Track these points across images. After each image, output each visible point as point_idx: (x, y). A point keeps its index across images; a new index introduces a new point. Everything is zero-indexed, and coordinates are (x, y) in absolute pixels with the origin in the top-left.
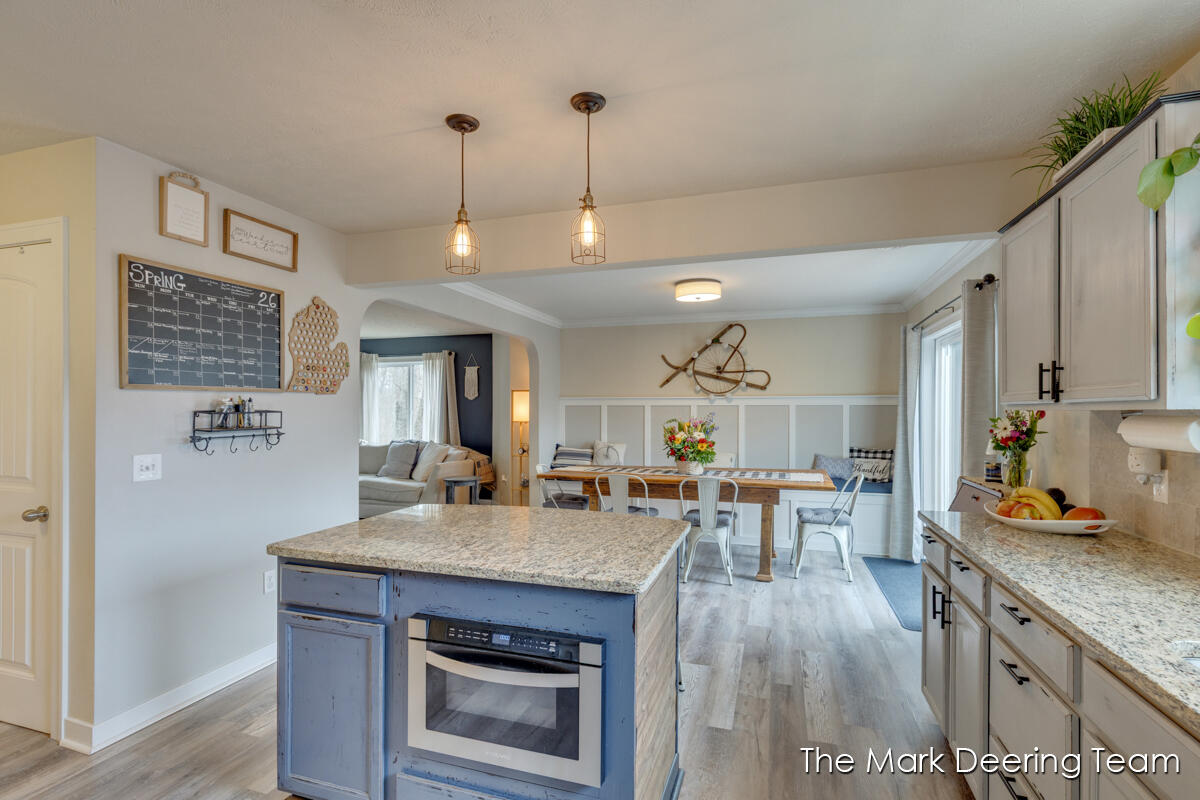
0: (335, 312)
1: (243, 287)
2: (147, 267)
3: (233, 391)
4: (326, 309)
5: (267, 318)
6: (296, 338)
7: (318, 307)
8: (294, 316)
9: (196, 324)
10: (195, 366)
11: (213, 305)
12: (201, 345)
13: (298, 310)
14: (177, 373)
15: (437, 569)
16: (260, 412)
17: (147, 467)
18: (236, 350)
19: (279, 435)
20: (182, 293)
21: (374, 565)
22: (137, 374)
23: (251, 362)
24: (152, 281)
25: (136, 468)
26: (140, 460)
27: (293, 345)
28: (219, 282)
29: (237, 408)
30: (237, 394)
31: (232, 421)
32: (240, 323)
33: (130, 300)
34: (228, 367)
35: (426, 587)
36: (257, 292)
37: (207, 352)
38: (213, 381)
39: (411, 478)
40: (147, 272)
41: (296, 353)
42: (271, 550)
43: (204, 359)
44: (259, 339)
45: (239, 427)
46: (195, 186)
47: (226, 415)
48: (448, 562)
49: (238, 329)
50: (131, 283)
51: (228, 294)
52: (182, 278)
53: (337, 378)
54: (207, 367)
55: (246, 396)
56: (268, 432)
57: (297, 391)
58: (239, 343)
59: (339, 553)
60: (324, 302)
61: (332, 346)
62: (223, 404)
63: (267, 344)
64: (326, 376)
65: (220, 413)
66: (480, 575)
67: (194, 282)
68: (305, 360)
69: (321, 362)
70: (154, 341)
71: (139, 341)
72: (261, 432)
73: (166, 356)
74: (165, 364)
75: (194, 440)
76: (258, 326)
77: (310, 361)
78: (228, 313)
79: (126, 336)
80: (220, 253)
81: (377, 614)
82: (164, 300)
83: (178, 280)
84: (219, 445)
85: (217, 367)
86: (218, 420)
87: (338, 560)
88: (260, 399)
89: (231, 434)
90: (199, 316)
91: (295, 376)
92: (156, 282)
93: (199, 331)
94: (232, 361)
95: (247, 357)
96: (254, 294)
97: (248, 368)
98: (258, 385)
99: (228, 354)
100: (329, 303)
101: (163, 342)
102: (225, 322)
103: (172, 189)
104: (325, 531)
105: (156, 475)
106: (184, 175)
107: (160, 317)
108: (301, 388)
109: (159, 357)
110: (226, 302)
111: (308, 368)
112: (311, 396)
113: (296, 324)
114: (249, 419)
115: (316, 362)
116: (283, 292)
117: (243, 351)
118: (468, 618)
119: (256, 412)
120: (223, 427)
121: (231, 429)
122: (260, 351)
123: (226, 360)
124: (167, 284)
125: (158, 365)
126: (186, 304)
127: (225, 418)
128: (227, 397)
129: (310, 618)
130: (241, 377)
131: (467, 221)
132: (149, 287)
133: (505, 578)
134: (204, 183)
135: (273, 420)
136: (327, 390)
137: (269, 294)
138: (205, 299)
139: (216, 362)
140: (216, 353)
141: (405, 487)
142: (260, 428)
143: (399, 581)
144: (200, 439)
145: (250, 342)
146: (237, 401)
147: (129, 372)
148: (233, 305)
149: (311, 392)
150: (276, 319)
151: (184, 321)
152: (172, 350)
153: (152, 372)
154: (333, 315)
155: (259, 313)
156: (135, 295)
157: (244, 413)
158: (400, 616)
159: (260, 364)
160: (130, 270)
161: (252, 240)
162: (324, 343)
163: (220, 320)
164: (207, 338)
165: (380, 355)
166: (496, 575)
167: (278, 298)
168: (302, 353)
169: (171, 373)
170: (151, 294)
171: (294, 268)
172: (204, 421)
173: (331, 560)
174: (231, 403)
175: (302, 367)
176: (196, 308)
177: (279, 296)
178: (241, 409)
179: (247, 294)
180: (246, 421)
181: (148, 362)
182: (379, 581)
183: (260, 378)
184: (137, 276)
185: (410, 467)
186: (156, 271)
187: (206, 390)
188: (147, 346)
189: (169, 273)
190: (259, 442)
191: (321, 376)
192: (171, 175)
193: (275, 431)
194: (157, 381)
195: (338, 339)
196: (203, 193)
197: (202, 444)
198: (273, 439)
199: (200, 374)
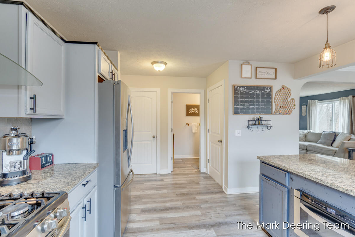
0: (290, 89)
1: (261, 87)
2: (238, 87)
3: (258, 115)
4: (287, 88)
5: (268, 94)
6: (276, 99)
7: (284, 88)
8: (276, 92)
9: (249, 98)
10: (248, 109)
11: (253, 93)
12: (250, 104)
13: (277, 90)
14: (244, 111)
15: (305, 175)
16: (265, 120)
17: (238, 133)
18: (259, 104)
19: (271, 127)
20: (246, 91)
21: (284, 168)
22: (236, 112)
23: (263, 107)
24: (239, 89)
25: (236, 133)
26: (237, 131)
27: (275, 101)
28: (255, 87)
29: (258, 119)
30: (259, 116)
31: (257, 123)
32: (260, 96)
33: (235, 95)
34: (257, 109)
35: (302, 181)
36: (264, 87)
37: (251, 105)
38: (253, 112)
39: (332, 145)
40: (238, 88)
41: (276, 103)
42: (258, 158)
43: (251, 107)
44: (265, 100)
45: (259, 124)
46: (249, 64)
47: (256, 121)
48: (309, 174)
49: (259, 98)
50: (235, 91)
51: (257, 89)
52: (246, 87)
53: (290, 110)
54: (251, 109)
55: (261, 116)
56: (268, 126)
57: (277, 114)
58: (259, 102)
59: (274, 162)
60: (286, 87)
61: (289, 100)
62: (255, 118)
63: (267, 101)
64: (287, 109)
65: (254, 121)
66: (321, 183)
67: (249, 88)
68: (279, 105)
69: (285, 105)
70: (240, 103)
71: (237, 104)
72: (266, 126)
73: (242, 107)
74: (242, 109)
75: (248, 127)
76: (265, 97)
77: (281, 105)
78: (257, 94)
79: (234, 103)
80: (255, 79)
81: (285, 184)
82: (242, 93)
83: (245, 88)
84: (254, 129)
85: (254, 109)
86: (254, 122)
87: (274, 164)
88: (265, 117)
89: (257, 126)
90: (249, 96)
91: (276, 110)
92: (240, 89)
93: (250, 100)
94: (258, 107)
95: (262, 105)
96: (264, 88)
97: (262, 108)
98: (265, 113)
99: (257, 105)
100: (287, 87)
101: (242, 103)
102: (256, 97)
103: (243, 66)
104: (275, 156)
105: (240, 135)
106: (246, 62)
107: (241, 98)
108: (278, 113)
109: (241, 107)
110: (256, 92)
111: (280, 107)
112: (281, 116)
113: (277, 94)
114: (262, 122)
115: (283, 105)
116: (272, 86)
117: (261, 104)
118: (317, 197)
119: (264, 120)
120: (255, 124)
121: (257, 125)
122: (265, 103)
123: (256, 107)
124: (242, 90)
125: (240, 109)
126: (247, 94)
127: (256, 122)
128: (256, 116)
129: (267, 179)
130: (260, 111)
131: (329, 47)
132: (239, 91)
133: (333, 187)
134: (251, 63)
135: (269, 123)
136: (287, 114)
137: (268, 87)
138: (251, 91)
139: (254, 107)
140: (254, 105)
141: (328, 149)
142: (265, 125)
143: (292, 176)
144: (249, 127)
145: (263, 101)
146: (259, 118)
147: (235, 111)
148: (258, 92)
149: (282, 114)
150: (271, 94)
151: (246, 98)
152: (243, 105)
153: (239, 111)
154: (289, 90)
155: (265, 93)
156: (236, 93)
157: (260, 121)
158: (292, 188)
159: (265, 107)
160: (235, 88)
161: (263, 74)
162: (286, 99)
163: (255, 96)
164: (251, 101)
165: (319, 100)
166: (329, 185)
167: (271, 88)
168: (278, 103)
169: (243, 111)
170: (239, 93)
171: (276, 78)
172: (250, 123)
173: (272, 164)
174: (257, 118)
175: (278, 107)
176: (249, 94)
177: (271, 87)
178: (259, 119)
179: (262, 88)
180: (261, 123)
181: (238, 108)
182: (285, 174)
183: (265, 111)
184: (236, 89)
185: (332, 142)
186: (240, 87)
187: (251, 115)
188: (238, 105)
189: (243, 87)
190: (265, 129)
191: (285, 109)
192: (243, 63)
193: (269, 126)
194: (240, 113)
195: (291, 97)
196: (250, 65)
197: (250, 128)
198: (269, 128)
199: (250, 111)
